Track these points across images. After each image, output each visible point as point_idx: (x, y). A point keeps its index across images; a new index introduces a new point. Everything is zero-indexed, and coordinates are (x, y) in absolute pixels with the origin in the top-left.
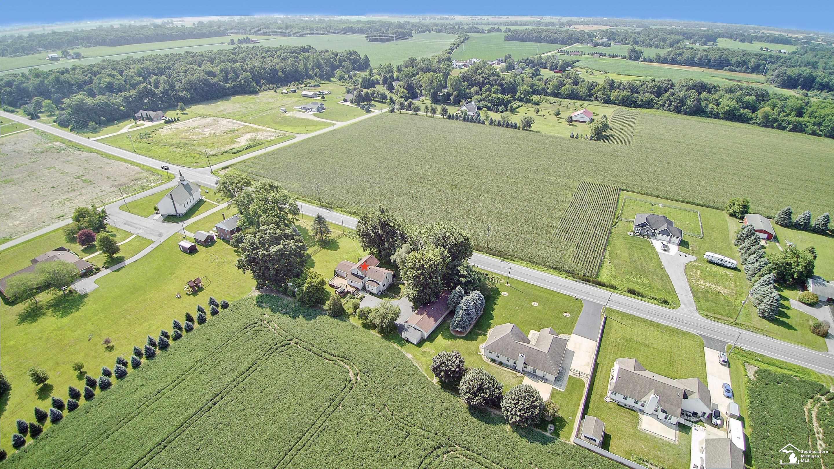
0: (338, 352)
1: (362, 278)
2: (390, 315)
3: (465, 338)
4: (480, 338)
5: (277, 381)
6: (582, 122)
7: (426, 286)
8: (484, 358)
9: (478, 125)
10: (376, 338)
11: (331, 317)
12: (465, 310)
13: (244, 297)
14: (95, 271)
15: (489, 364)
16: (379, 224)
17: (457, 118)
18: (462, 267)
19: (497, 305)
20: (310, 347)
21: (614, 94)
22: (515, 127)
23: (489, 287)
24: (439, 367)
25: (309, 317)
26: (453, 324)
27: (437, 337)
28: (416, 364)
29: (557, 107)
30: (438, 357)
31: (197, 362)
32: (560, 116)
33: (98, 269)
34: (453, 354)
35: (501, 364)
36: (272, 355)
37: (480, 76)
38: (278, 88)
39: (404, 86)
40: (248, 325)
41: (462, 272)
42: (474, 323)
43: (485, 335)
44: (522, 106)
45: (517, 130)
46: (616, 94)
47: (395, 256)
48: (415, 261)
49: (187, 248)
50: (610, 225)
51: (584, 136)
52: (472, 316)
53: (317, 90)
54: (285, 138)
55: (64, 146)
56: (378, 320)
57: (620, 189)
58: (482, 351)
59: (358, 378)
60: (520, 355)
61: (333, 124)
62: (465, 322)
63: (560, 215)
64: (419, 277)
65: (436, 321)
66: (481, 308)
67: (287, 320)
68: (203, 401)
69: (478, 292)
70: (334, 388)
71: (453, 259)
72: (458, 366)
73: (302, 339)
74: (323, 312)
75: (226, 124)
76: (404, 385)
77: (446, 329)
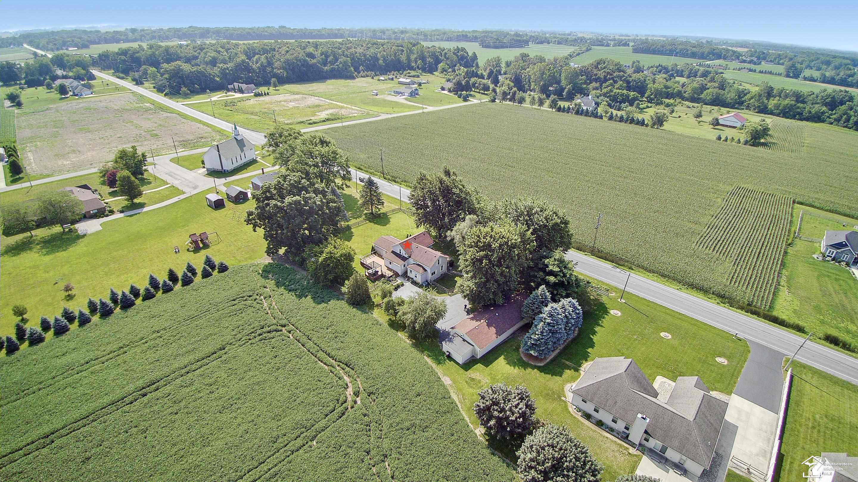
0: (340, 354)
1: (404, 259)
2: (429, 312)
3: (542, 369)
4: (568, 373)
5: (239, 380)
6: (730, 127)
7: (489, 276)
8: (572, 409)
9: (594, 119)
10: (403, 344)
11: (350, 304)
12: (549, 324)
13: (250, 262)
14: (107, 213)
15: (579, 421)
16: (440, 189)
17: (568, 110)
18: (552, 259)
19: (602, 326)
20: (304, 340)
21: (772, 103)
22: (642, 123)
23: (592, 297)
24: (488, 408)
25: (318, 300)
26: (526, 344)
27: (497, 358)
28: (454, 397)
29: (696, 111)
30: (490, 391)
31: (154, 332)
32: (701, 119)
33: (112, 212)
34: (516, 391)
35: (600, 424)
36: (250, 342)
37: (602, 71)
38: (376, 75)
39: (511, 79)
40: (238, 297)
41: (551, 267)
42: (561, 347)
43: (577, 370)
44: (651, 107)
45: (644, 127)
46: (775, 102)
47: (453, 233)
48: (479, 237)
49: (212, 201)
50: (784, 243)
51: (736, 139)
52: (558, 336)
53: (416, 80)
54: (368, 115)
55: (152, 107)
56: (409, 318)
57: (794, 202)
58: (569, 397)
59: (358, 400)
60: (640, 416)
61: (423, 108)
62: (546, 343)
63: (705, 220)
64: (480, 261)
65: (499, 334)
66: (575, 325)
67: (290, 298)
68: (131, 387)
69: (574, 301)
70: (315, 409)
71: (540, 246)
72: (523, 415)
73: (299, 327)
74: (339, 296)
75: (312, 101)
76: (426, 428)
77: (514, 350)
